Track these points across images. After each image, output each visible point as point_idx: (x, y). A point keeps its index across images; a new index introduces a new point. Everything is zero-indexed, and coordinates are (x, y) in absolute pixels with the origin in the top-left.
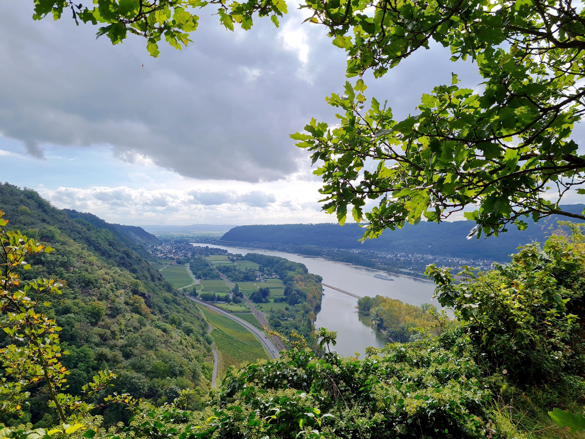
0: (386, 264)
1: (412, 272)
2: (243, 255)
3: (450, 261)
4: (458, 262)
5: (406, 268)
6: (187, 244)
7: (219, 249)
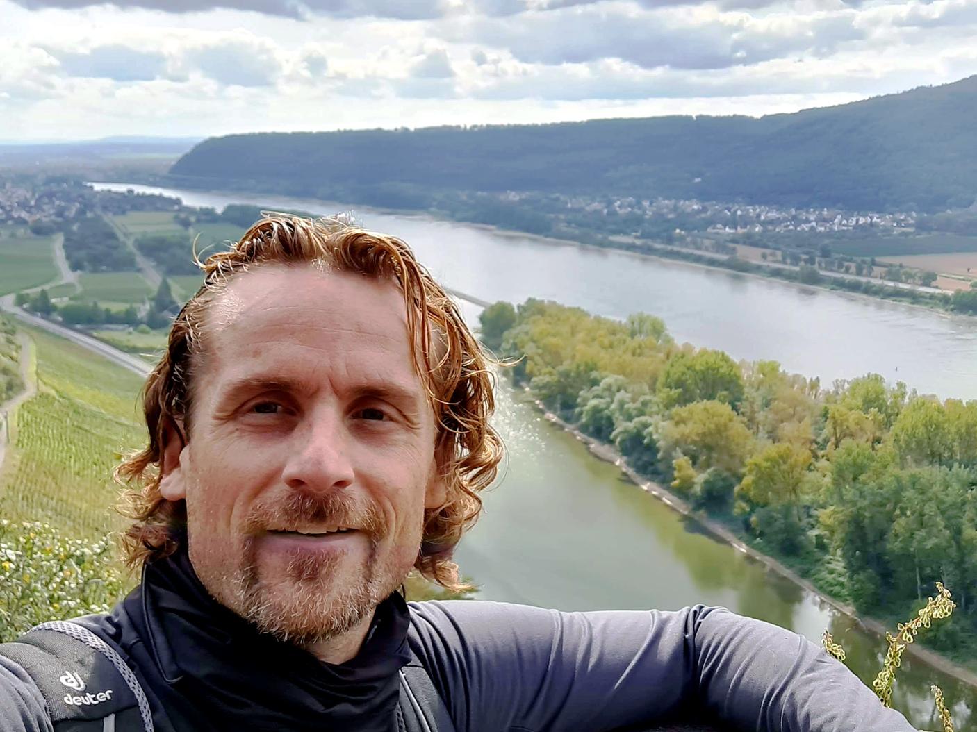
0: (580, 225)
1: (638, 242)
2: (219, 210)
3: (739, 213)
4: (759, 216)
5: (625, 233)
6: (78, 184)
7: (160, 197)
